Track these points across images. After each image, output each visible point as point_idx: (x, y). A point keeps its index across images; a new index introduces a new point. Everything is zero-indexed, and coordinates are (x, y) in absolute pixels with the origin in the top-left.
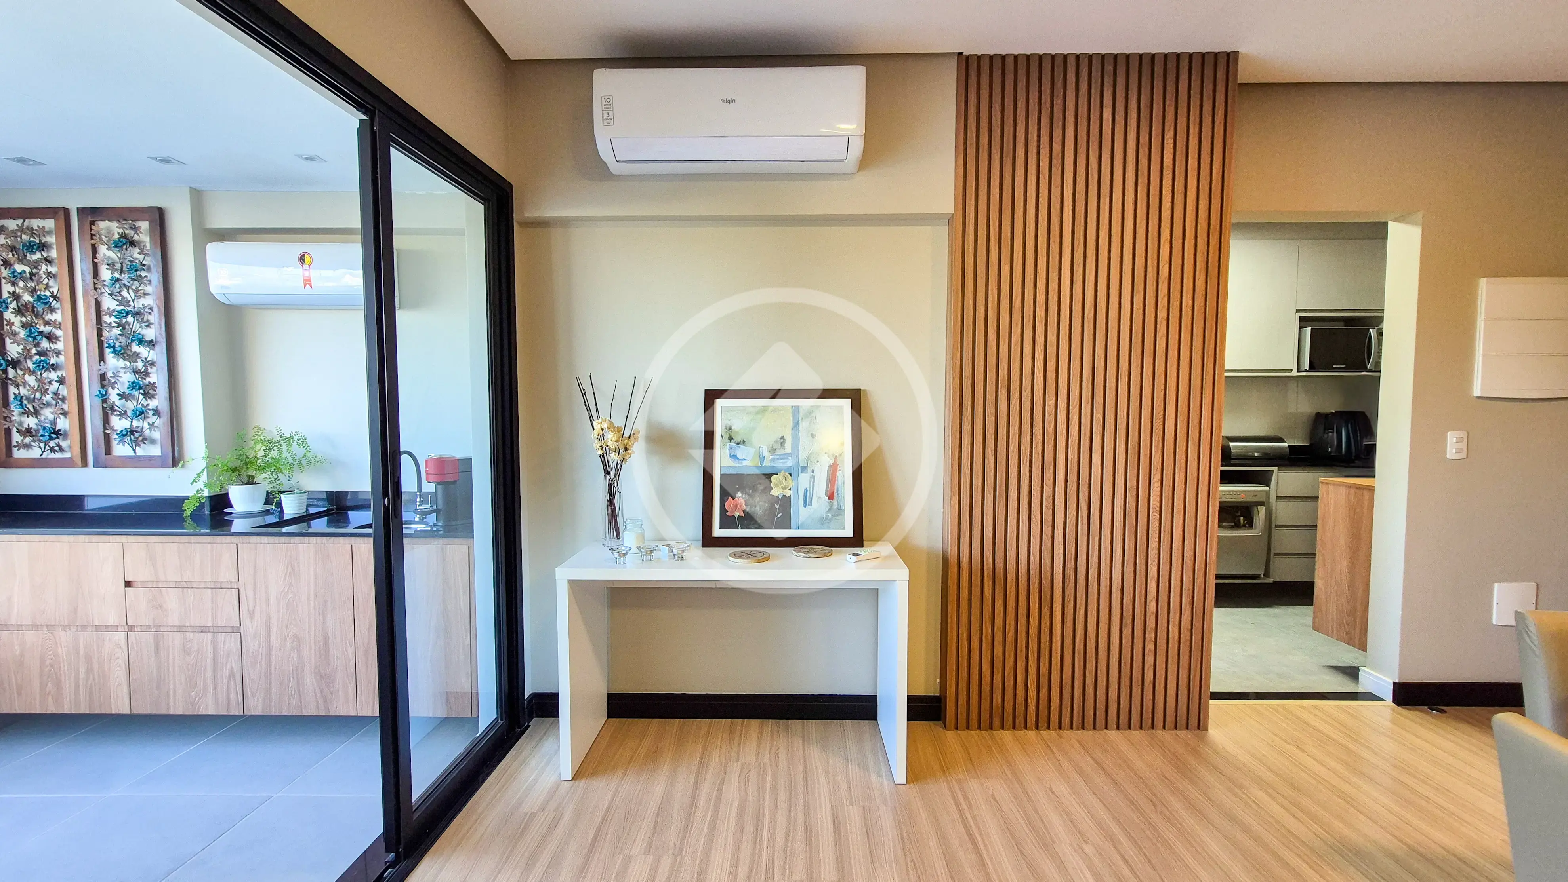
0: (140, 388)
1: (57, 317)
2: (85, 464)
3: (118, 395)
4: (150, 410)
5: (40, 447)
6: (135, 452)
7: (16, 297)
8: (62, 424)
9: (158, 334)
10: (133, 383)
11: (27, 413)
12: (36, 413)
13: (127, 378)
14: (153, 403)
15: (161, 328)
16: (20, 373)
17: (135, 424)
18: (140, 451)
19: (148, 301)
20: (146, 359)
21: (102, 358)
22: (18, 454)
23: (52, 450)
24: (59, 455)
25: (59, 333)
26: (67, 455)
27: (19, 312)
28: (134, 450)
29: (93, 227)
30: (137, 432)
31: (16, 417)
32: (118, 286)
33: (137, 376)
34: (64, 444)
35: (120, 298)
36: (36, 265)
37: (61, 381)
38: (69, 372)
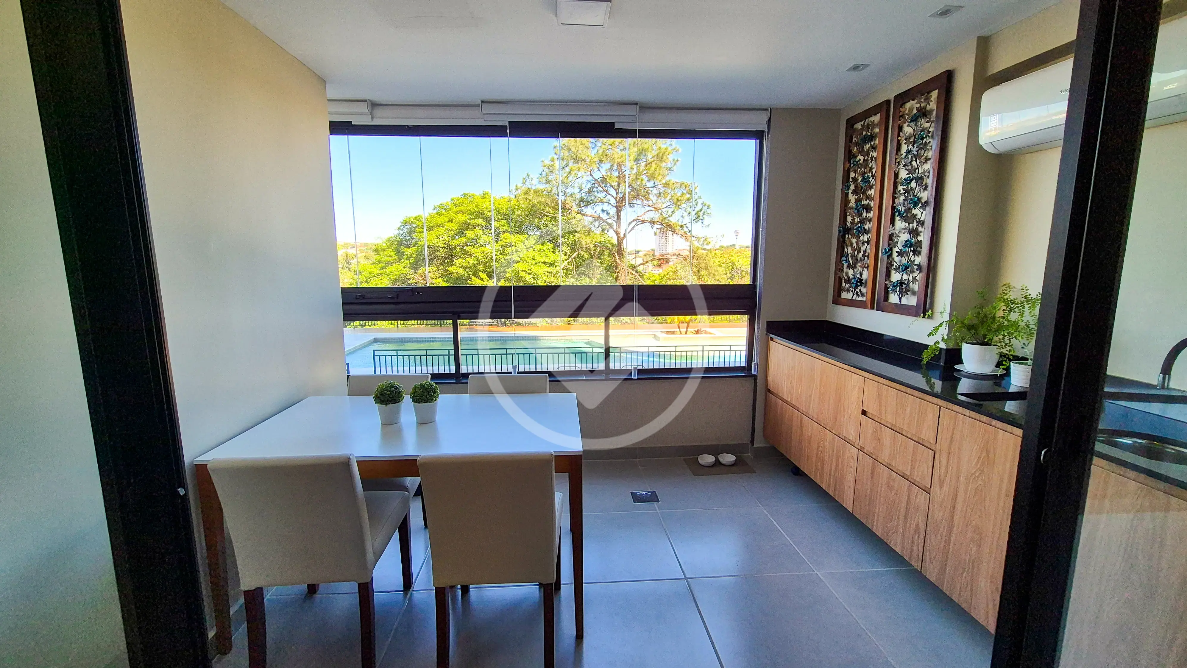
0: (911, 246)
1: (873, 192)
2: (872, 308)
3: (897, 252)
4: (915, 265)
5: (852, 291)
6: (900, 301)
7: (855, 180)
8: (865, 275)
9: (929, 195)
10: (908, 241)
11: (849, 267)
12: (854, 267)
13: (905, 237)
14: (918, 260)
15: (933, 189)
16: (850, 236)
17: (905, 277)
18: (903, 301)
19: (928, 166)
20: (919, 219)
21: (893, 222)
22: (843, 295)
23: (857, 294)
24: (860, 298)
25: (872, 204)
26: (864, 299)
27: (855, 192)
29: (901, 109)
30: (905, 284)
31: (845, 270)
32: (910, 157)
33: (912, 235)
34: (864, 290)
35: (910, 168)
36: (868, 153)
37: (868, 242)
38: (872, 236)
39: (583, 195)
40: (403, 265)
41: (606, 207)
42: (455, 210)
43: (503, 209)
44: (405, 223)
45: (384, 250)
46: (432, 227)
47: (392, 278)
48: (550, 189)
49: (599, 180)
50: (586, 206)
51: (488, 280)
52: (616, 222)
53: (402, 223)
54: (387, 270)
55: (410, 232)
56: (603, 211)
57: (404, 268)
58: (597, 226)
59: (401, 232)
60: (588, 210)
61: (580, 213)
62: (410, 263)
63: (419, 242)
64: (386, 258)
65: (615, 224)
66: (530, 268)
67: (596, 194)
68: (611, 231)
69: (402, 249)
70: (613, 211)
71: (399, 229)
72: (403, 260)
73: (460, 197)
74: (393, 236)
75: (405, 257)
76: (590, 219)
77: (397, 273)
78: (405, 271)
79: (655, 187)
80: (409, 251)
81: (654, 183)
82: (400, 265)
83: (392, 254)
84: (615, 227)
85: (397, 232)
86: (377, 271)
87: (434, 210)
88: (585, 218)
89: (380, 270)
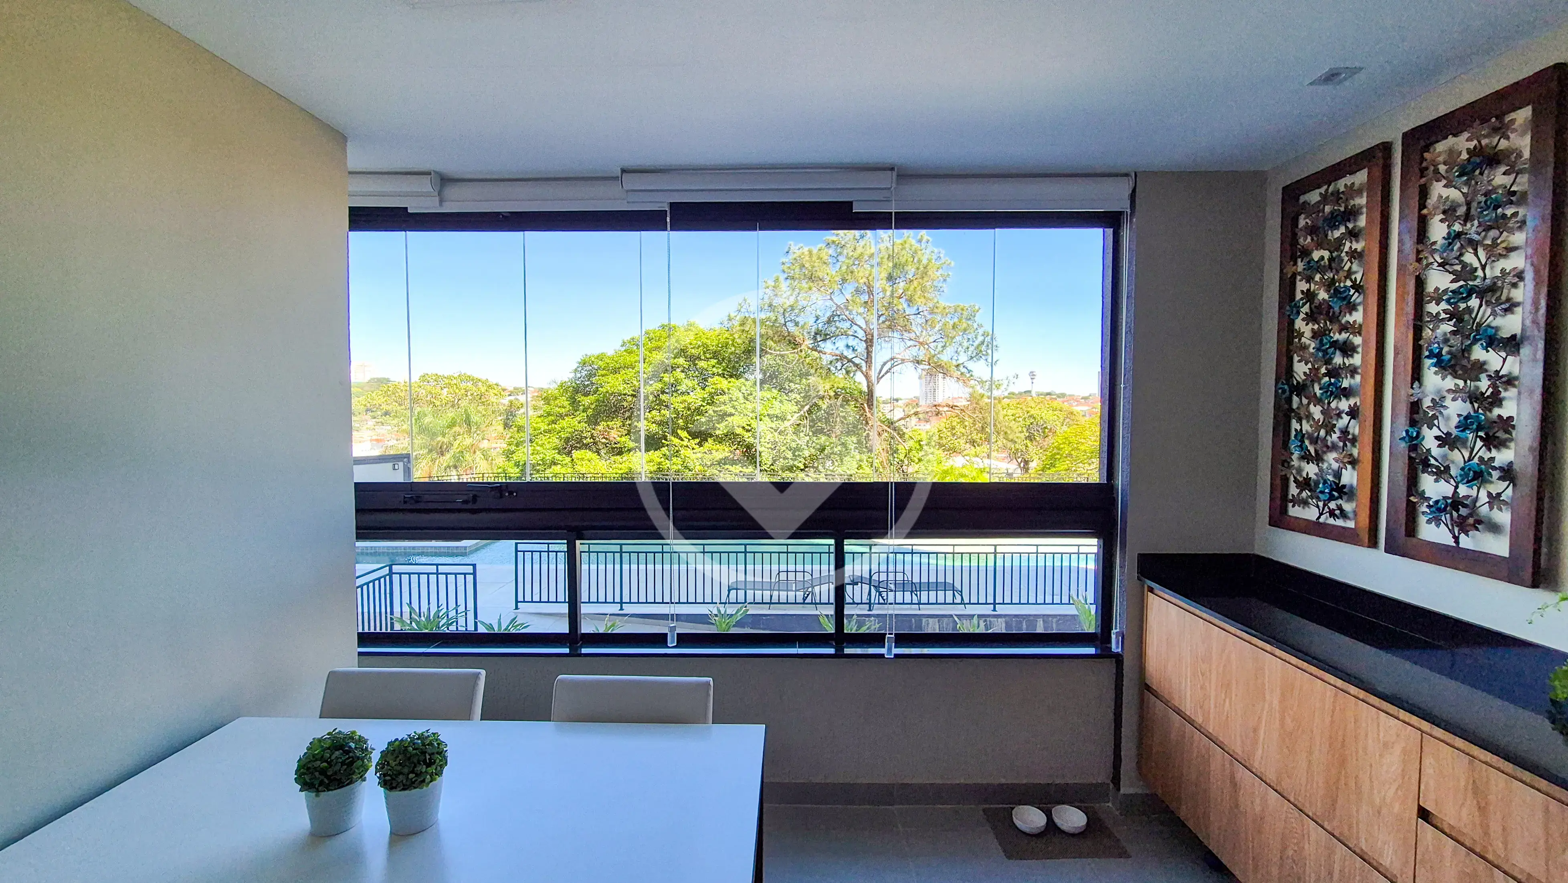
0: (1480, 428)
1: (1357, 317)
2: (1373, 543)
3: (1437, 438)
4: (1494, 468)
5: (1318, 507)
7: (1310, 296)
8: (1349, 477)
9: (1528, 322)
10: (1467, 417)
11: (1306, 457)
12: (1318, 459)
13: (1456, 409)
14: (1503, 457)
15: (1537, 310)
16: (1305, 401)
17: (1463, 490)
18: (1465, 542)
19: (1516, 261)
20: (1497, 372)
21: (1417, 376)
22: (1295, 511)
23: (1332, 514)
24: (1340, 522)
25: (1357, 340)
26: (1351, 524)
27: (1311, 318)
28: (1456, 539)
29: (1426, 155)
30: (1465, 506)
31: (1295, 463)
32: (1457, 245)
33: (1476, 405)
34: (1348, 507)
35: (1458, 268)
36: (1338, 245)
37: (1353, 413)
38: (1364, 401)
39: (820, 325)
40: (578, 418)
41: (852, 342)
42: (650, 345)
43: (713, 345)
44: (584, 363)
45: (556, 398)
46: (619, 368)
47: (563, 436)
48: (774, 318)
49: (842, 306)
50: (824, 340)
51: (689, 440)
52: (866, 362)
53: (580, 363)
54: (556, 426)
55: (590, 376)
56: (848, 346)
57: (579, 422)
58: (839, 368)
59: (579, 375)
60: (827, 346)
61: (816, 350)
62: (587, 416)
63: (600, 389)
64: (557, 409)
65: (863, 364)
66: (749, 423)
67: (838, 324)
68: (859, 374)
69: (580, 398)
70: (861, 347)
71: (576, 370)
72: (578, 412)
73: (657, 329)
74: (567, 380)
75: (581, 408)
76: (830, 358)
77: (570, 430)
78: (580, 427)
79: (919, 314)
80: (586, 401)
81: (918, 309)
82: (574, 419)
83: (566, 403)
84: (864, 369)
85: (572, 375)
86: (544, 427)
87: (622, 346)
88: (823, 356)
89: (549, 424)
